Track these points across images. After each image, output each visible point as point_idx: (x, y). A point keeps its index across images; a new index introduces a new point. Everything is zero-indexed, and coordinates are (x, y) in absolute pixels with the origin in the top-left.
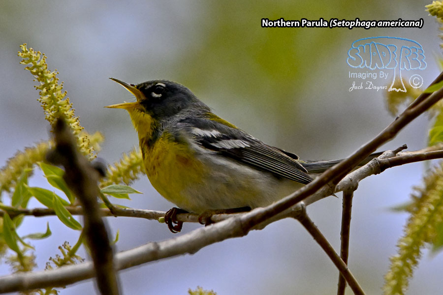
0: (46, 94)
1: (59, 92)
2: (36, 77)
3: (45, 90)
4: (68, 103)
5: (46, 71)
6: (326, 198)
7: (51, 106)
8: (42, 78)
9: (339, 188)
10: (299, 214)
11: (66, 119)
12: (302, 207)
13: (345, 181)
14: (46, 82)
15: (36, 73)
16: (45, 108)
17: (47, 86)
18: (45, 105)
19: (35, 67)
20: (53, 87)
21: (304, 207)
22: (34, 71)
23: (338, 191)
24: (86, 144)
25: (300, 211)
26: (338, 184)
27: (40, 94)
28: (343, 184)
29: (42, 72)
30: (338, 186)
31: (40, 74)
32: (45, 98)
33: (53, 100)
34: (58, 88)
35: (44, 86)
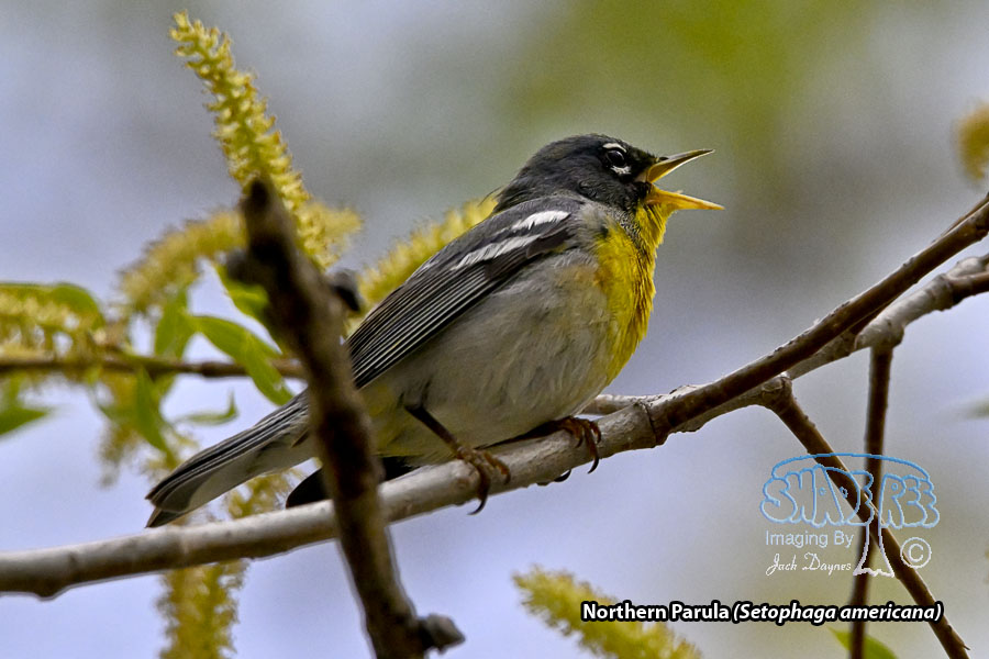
0: (229, 121)
1: (259, 118)
2: (208, 83)
3: (227, 113)
4: (277, 141)
5: (231, 70)
6: (835, 362)
7: (239, 147)
8: (222, 85)
9: (864, 341)
10: (775, 397)
11: (273, 177)
12: (784, 383)
13: (877, 326)
14: (230, 95)
15: (209, 76)
16: (227, 152)
17: (233, 104)
18: (227, 146)
19: (207, 61)
20: (245, 106)
21: (788, 382)
22: (205, 70)
23: (860, 347)
24: (315, 230)
25: (777, 391)
26: (861, 333)
27: (218, 121)
28: (872, 331)
29: (222, 74)
30: (862, 337)
31: (217, 78)
32: (229, 130)
33: (246, 135)
34: (257, 107)
35: (226, 104)
